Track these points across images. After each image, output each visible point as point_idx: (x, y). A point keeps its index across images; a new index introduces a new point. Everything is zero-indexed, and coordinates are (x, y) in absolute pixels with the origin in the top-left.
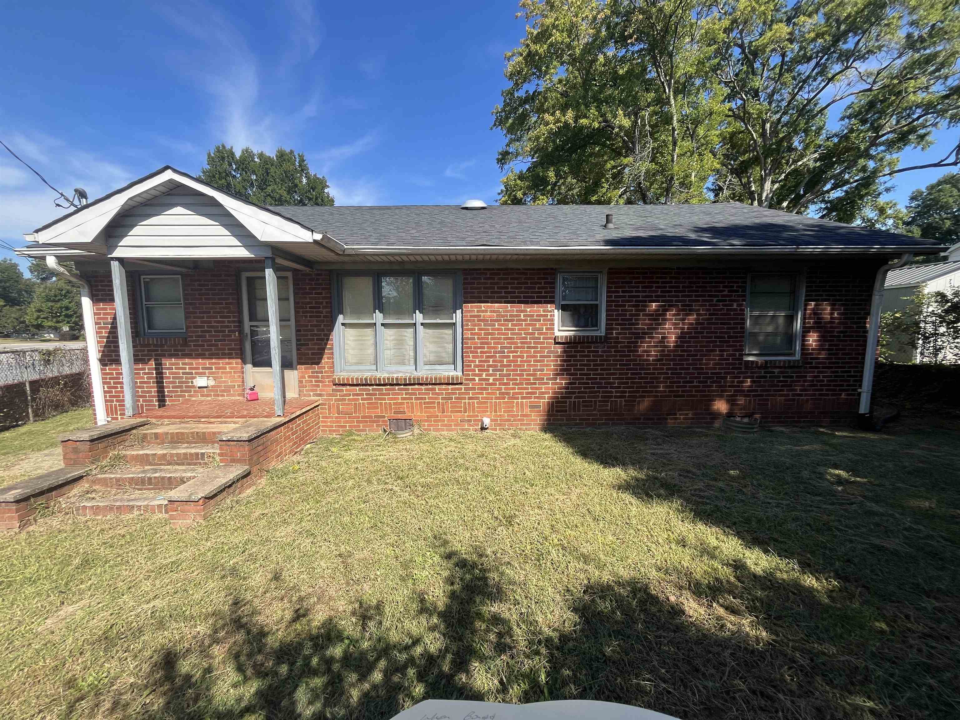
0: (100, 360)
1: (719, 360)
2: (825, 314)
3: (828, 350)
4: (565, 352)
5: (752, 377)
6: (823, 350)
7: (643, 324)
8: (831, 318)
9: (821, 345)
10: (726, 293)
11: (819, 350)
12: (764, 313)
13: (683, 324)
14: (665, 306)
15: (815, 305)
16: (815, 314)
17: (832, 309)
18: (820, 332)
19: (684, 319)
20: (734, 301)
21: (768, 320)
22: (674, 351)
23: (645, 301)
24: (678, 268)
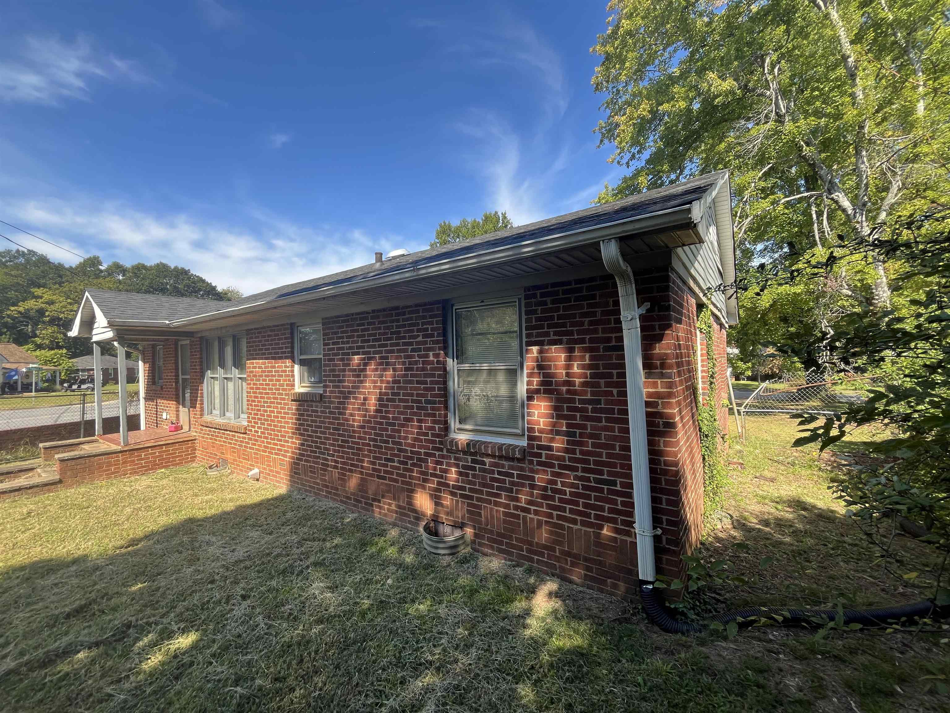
0: (145, 399)
1: (418, 433)
2: (556, 367)
3: (567, 434)
4: (297, 410)
5: (457, 466)
6: (558, 433)
7: (349, 381)
8: (568, 374)
9: (554, 425)
10: (420, 339)
11: (551, 431)
12: (477, 366)
13: (382, 382)
14: (364, 359)
15: (540, 352)
16: (540, 367)
17: (569, 359)
18: (551, 400)
19: (381, 376)
20: (430, 349)
21: (484, 375)
22: (375, 417)
23: (348, 354)
24: (373, 311)
